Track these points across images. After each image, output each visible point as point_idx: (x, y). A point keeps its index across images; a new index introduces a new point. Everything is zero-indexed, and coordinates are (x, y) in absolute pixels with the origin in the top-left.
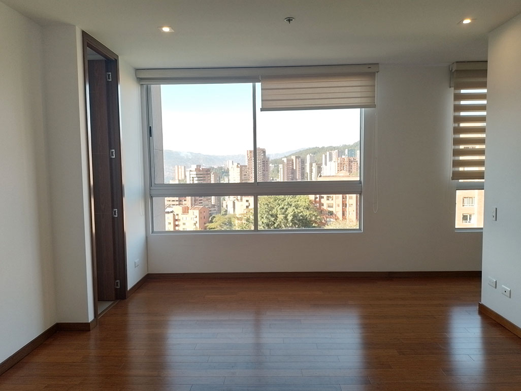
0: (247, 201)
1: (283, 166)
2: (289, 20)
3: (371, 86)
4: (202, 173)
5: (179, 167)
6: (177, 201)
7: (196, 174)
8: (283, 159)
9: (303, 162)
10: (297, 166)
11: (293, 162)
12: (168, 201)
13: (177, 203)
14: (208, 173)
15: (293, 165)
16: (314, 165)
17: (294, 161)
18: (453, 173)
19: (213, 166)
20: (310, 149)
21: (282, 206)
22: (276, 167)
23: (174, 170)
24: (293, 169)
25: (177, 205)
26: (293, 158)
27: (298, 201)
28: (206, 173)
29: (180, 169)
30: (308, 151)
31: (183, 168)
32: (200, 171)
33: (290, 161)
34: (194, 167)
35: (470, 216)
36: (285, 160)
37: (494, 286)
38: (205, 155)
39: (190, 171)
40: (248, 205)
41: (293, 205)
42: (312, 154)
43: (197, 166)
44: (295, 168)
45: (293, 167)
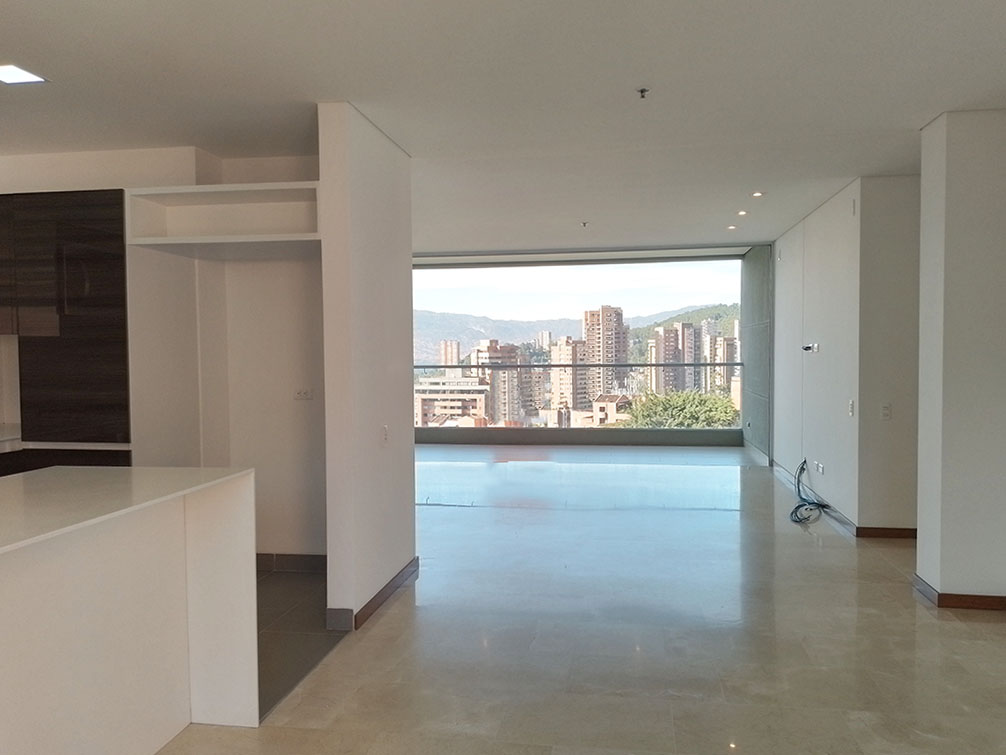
0: (602, 409)
1: (656, 342)
4: (500, 355)
5: (449, 344)
6: (459, 408)
7: (490, 358)
8: (656, 329)
9: (697, 335)
10: (685, 344)
11: (677, 335)
12: (442, 407)
13: (460, 412)
14: (513, 355)
15: (677, 340)
16: (720, 340)
17: (680, 333)
19: (511, 343)
20: (707, 308)
21: (680, 419)
22: (637, 345)
23: (438, 351)
24: (677, 348)
25: (458, 415)
26: (678, 326)
27: (711, 411)
28: (508, 355)
29: (449, 349)
30: (702, 312)
31: (455, 346)
32: (496, 350)
33: (671, 334)
34: (484, 344)
36: (661, 330)
38: (494, 321)
39: (479, 351)
40: (603, 417)
41: (702, 418)
42: (712, 318)
43: (491, 341)
44: (680, 347)
45: (677, 344)
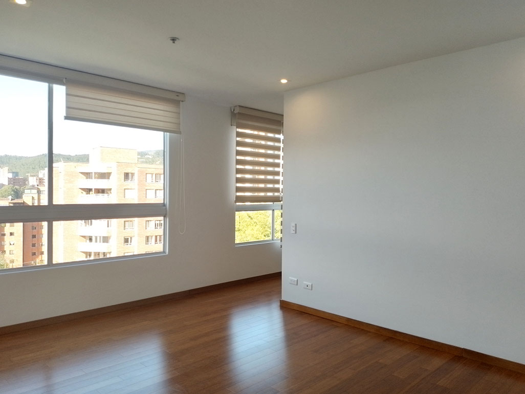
2: (174, 40)
3: (176, 113)
18: (236, 197)
35: (131, 238)
37: (296, 283)
